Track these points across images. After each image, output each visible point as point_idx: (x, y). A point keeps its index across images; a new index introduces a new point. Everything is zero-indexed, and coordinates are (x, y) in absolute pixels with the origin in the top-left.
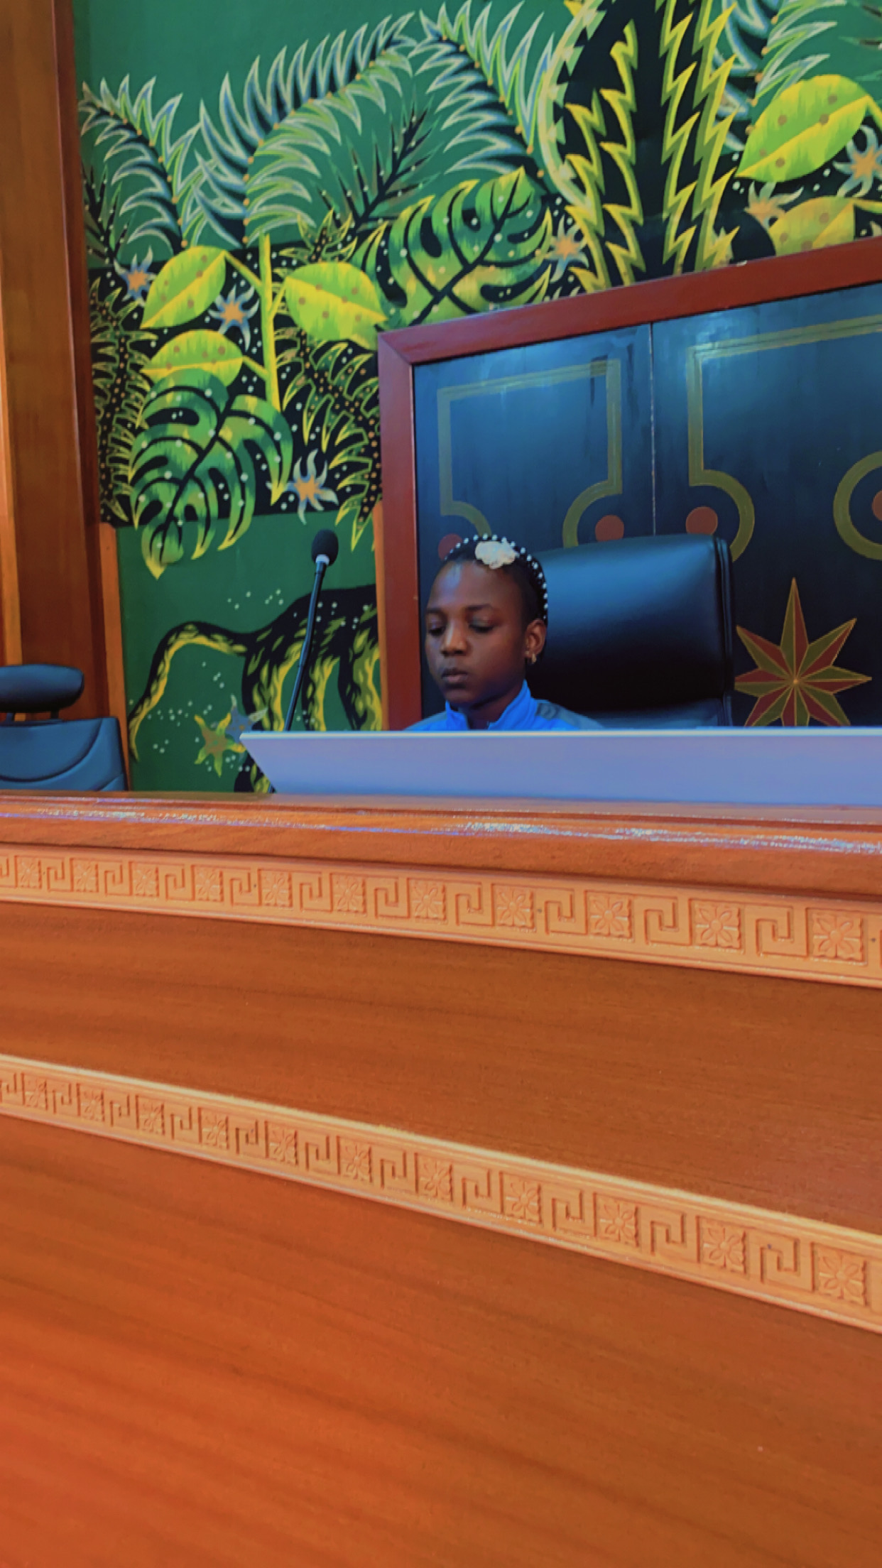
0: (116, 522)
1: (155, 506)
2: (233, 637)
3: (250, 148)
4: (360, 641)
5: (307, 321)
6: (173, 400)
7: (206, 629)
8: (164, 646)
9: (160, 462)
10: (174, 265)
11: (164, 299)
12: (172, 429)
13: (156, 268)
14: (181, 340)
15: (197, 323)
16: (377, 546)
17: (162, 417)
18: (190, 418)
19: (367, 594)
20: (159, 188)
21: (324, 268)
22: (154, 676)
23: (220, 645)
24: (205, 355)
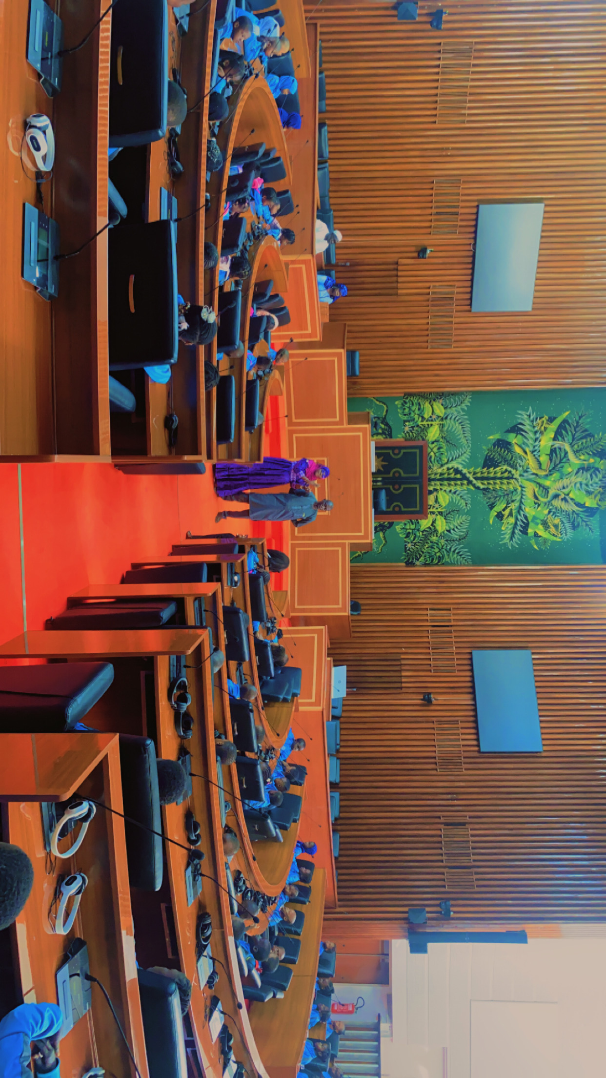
0: (404, 396)
1: (406, 403)
2: (385, 416)
3: (458, 420)
4: (384, 436)
5: (431, 429)
6: (422, 407)
7: (387, 411)
8: (384, 404)
9: (413, 404)
10: (442, 408)
11: (437, 406)
12: (417, 407)
13: (442, 405)
14: (431, 409)
15: (433, 411)
16: (398, 439)
17: (419, 405)
18: (419, 409)
19: (391, 437)
20: (454, 405)
21: (438, 432)
22: (380, 402)
23: (384, 413)
24: (428, 412)
